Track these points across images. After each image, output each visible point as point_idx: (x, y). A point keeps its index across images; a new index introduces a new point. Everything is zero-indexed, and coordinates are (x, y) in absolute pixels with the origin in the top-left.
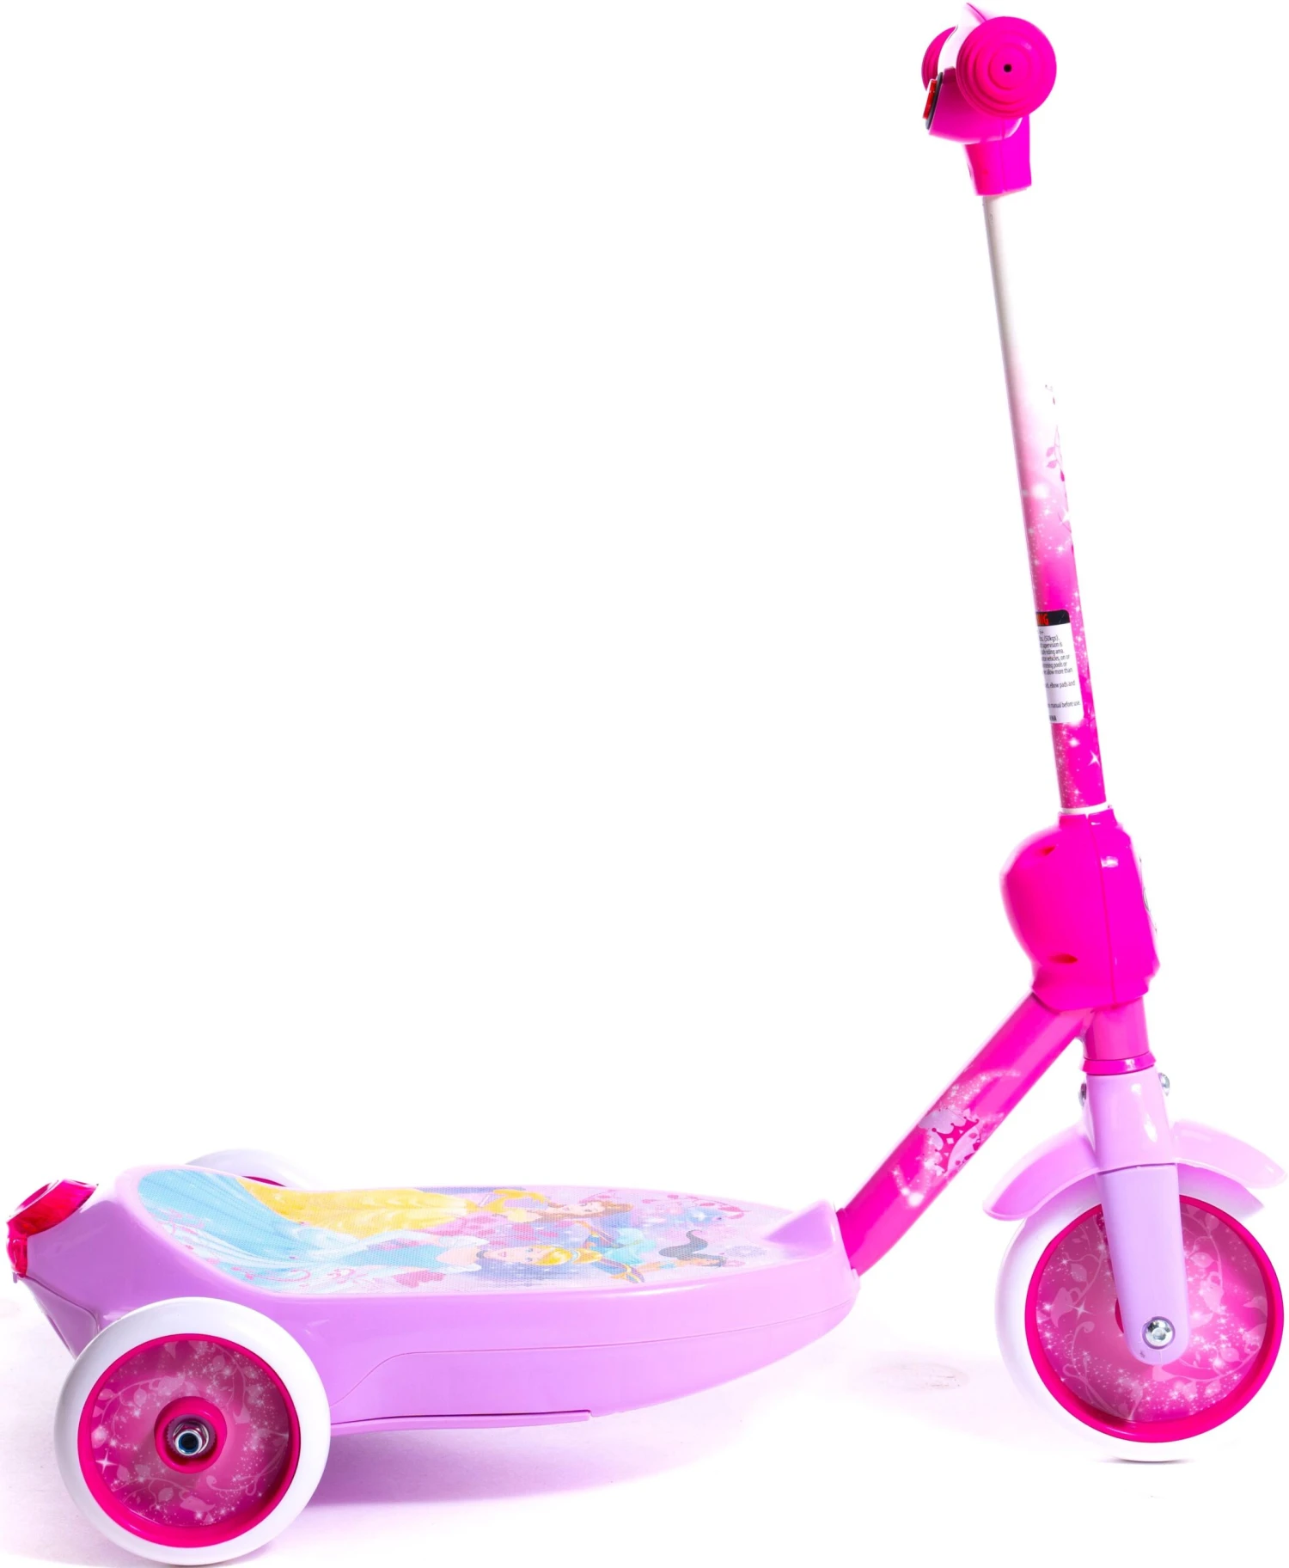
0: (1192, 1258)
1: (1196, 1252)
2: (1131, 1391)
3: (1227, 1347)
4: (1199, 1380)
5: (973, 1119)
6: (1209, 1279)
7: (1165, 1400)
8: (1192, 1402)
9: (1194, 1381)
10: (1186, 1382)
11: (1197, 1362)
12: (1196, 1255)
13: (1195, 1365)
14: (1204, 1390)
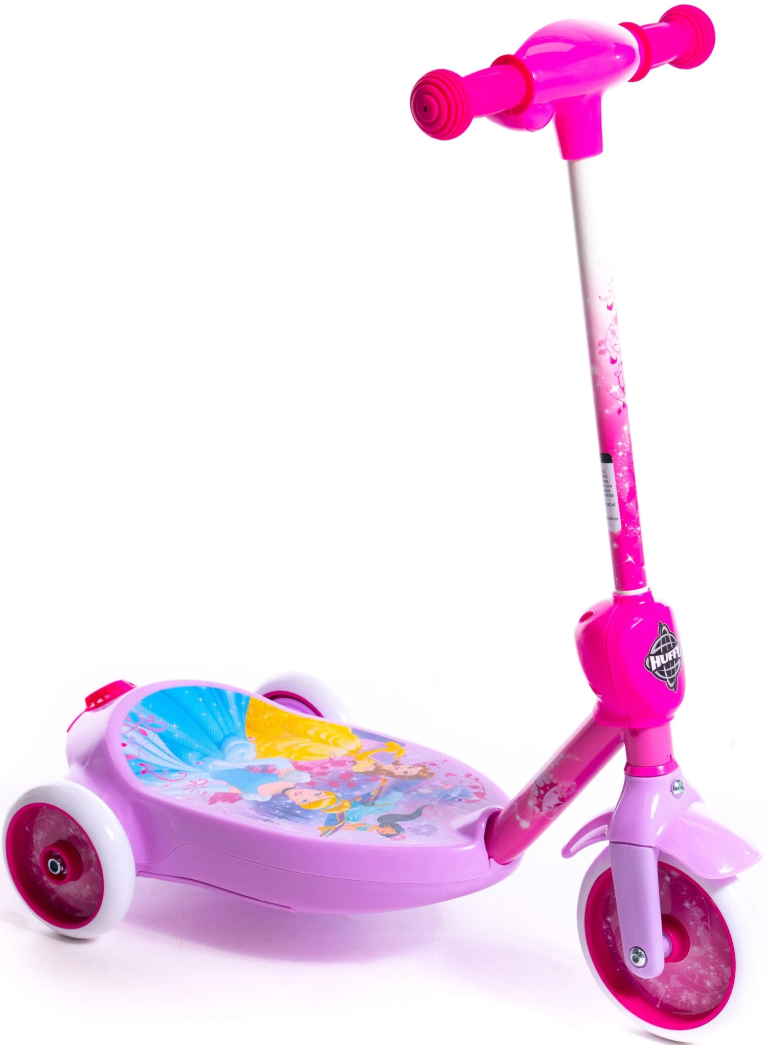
0: (692, 909)
1: (694, 906)
2: (658, 988)
3: (714, 975)
4: (698, 993)
5: (555, 781)
6: (703, 926)
7: (678, 1000)
8: (694, 1006)
9: (695, 992)
10: (691, 992)
11: (696, 979)
12: (694, 908)
13: (695, 981)
14: (701, 1000)
